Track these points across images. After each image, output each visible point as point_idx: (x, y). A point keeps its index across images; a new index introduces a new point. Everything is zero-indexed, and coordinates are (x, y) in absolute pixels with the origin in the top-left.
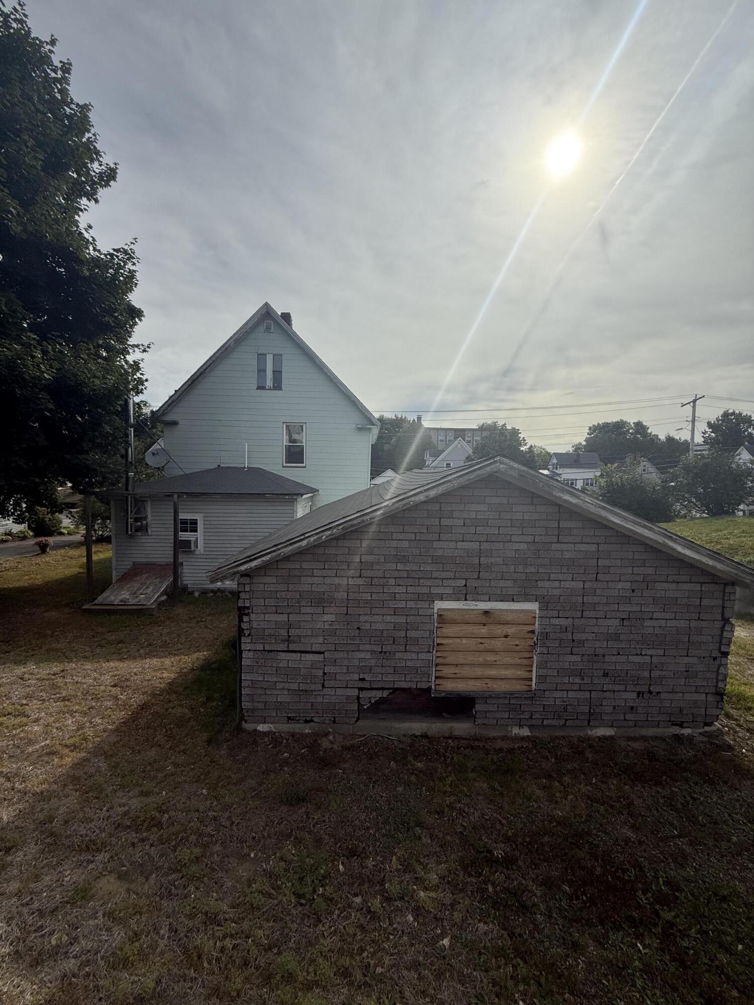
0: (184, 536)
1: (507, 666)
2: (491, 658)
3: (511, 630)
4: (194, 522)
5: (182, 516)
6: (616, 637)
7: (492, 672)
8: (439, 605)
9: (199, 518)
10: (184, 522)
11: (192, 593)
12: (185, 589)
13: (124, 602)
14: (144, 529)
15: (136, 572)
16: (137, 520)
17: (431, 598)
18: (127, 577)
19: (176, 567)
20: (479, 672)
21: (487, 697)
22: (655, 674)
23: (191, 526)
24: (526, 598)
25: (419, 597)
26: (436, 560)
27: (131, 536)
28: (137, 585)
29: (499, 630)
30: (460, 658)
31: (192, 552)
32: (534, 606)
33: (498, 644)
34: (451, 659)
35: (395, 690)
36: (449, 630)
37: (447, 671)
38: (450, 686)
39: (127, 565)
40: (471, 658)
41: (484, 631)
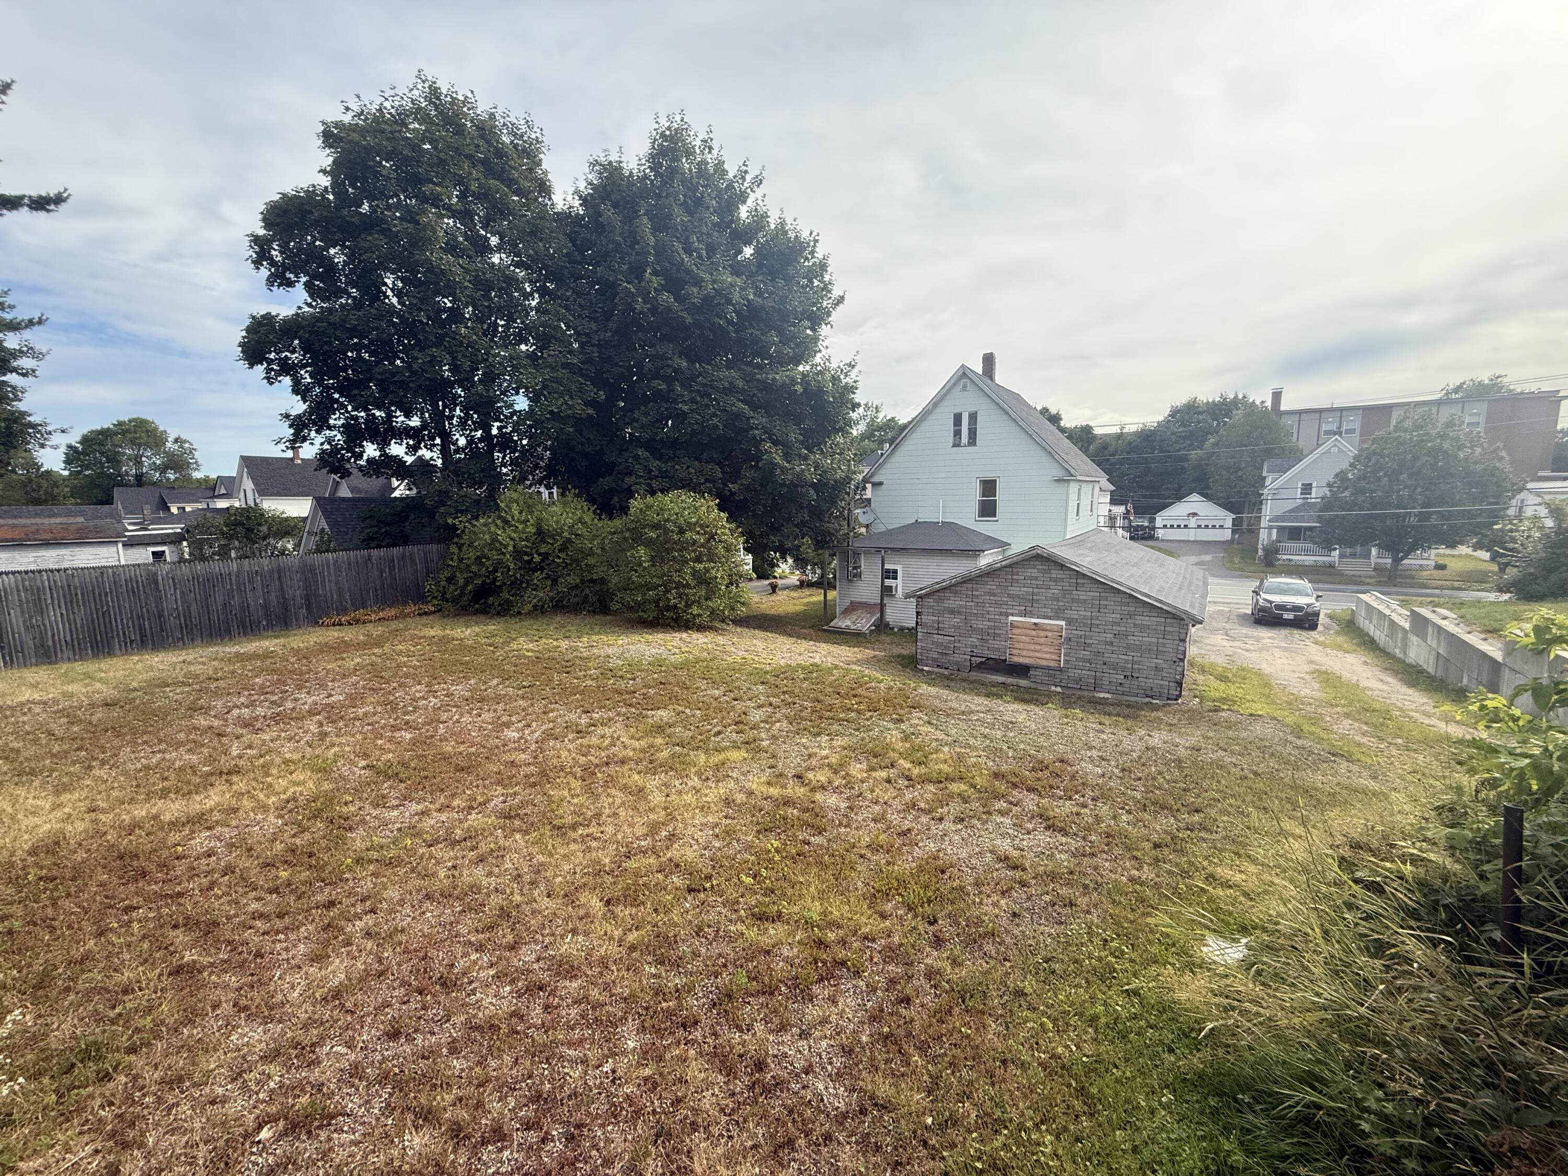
0: (888, 582)
1: (1047, 653)
2: (1038, 647)
3: (1050, 634)
4: (895, 572)
5: (887, 566)
6: (1111, 644)
7: (1038, 655)
8: (1011, 618)
9: (899, 568)
10: (888, 571)
11: (892, 629)
12: (887, 625)
13: (848, 627)
14: (859, 576)
15: (853, 607)
16: (854, 568)
17: (1007, 615)
18: (847, 611)
19: (882, 606)
20: (1031, 654)
21: (1037, 668)
22: (1135, 666)
23: (893, 574)
24: (1058, 618)
25: (1001, 614)
26: (1009, 596)
27: (850, 581)
28: (855, 618)
29: (1042, 634)
30: (1021, 646)
31: (893, 596)
32: (1063, 623)
33: (1042, 640)
34: (1017, 646)
35: (988, 659)
36: (1016, 631)
37: (1014, 651)
38: (1016, 659)
39: (847, 603)
40: (1027, 646)
41: (1034, 633)
